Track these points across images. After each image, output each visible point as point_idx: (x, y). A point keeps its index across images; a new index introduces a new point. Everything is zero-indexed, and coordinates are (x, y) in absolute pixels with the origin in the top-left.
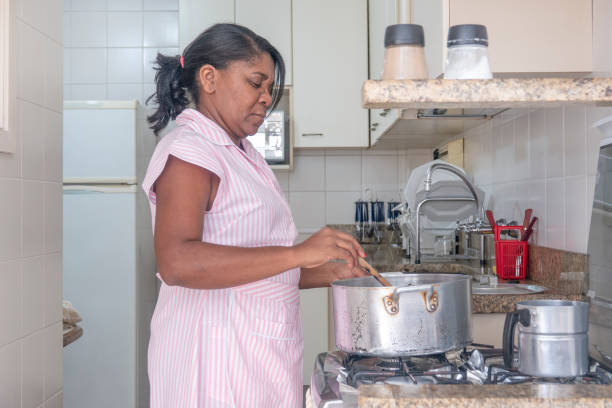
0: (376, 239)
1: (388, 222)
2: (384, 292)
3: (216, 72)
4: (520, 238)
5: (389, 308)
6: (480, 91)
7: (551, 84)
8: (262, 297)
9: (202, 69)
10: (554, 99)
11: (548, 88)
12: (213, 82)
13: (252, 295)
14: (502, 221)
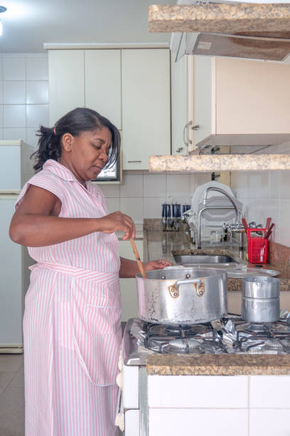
0: (175, 228)
1: (183, 218)
2: (169, 283)
3: (73, 138)
4: (263, 236)
5: (172, 294)
6: (227, 163)
7: (275, 158)
8: (92, 282)
9: (64, 135)
10: (276, 168)
11: (272, 160)
12: (70, 145)
13: (86, 280)
14: (253, 223)
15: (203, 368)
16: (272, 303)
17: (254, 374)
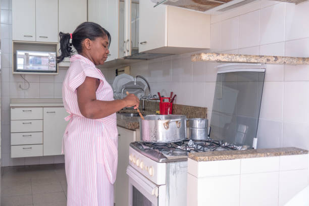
5: (166, 127)
9: (85, 40)
12: (90, 45)
15: (222, 156)
16: (205, 130)
17: (243, 158)
